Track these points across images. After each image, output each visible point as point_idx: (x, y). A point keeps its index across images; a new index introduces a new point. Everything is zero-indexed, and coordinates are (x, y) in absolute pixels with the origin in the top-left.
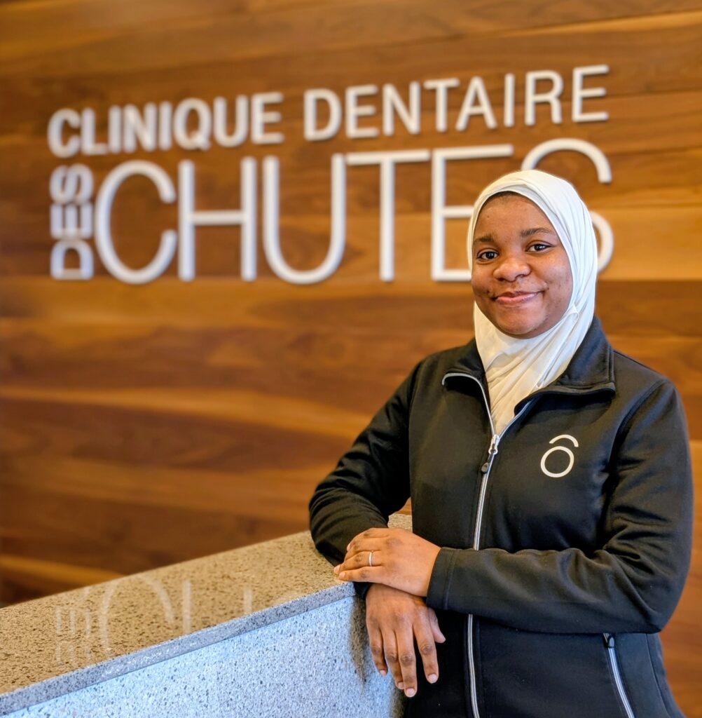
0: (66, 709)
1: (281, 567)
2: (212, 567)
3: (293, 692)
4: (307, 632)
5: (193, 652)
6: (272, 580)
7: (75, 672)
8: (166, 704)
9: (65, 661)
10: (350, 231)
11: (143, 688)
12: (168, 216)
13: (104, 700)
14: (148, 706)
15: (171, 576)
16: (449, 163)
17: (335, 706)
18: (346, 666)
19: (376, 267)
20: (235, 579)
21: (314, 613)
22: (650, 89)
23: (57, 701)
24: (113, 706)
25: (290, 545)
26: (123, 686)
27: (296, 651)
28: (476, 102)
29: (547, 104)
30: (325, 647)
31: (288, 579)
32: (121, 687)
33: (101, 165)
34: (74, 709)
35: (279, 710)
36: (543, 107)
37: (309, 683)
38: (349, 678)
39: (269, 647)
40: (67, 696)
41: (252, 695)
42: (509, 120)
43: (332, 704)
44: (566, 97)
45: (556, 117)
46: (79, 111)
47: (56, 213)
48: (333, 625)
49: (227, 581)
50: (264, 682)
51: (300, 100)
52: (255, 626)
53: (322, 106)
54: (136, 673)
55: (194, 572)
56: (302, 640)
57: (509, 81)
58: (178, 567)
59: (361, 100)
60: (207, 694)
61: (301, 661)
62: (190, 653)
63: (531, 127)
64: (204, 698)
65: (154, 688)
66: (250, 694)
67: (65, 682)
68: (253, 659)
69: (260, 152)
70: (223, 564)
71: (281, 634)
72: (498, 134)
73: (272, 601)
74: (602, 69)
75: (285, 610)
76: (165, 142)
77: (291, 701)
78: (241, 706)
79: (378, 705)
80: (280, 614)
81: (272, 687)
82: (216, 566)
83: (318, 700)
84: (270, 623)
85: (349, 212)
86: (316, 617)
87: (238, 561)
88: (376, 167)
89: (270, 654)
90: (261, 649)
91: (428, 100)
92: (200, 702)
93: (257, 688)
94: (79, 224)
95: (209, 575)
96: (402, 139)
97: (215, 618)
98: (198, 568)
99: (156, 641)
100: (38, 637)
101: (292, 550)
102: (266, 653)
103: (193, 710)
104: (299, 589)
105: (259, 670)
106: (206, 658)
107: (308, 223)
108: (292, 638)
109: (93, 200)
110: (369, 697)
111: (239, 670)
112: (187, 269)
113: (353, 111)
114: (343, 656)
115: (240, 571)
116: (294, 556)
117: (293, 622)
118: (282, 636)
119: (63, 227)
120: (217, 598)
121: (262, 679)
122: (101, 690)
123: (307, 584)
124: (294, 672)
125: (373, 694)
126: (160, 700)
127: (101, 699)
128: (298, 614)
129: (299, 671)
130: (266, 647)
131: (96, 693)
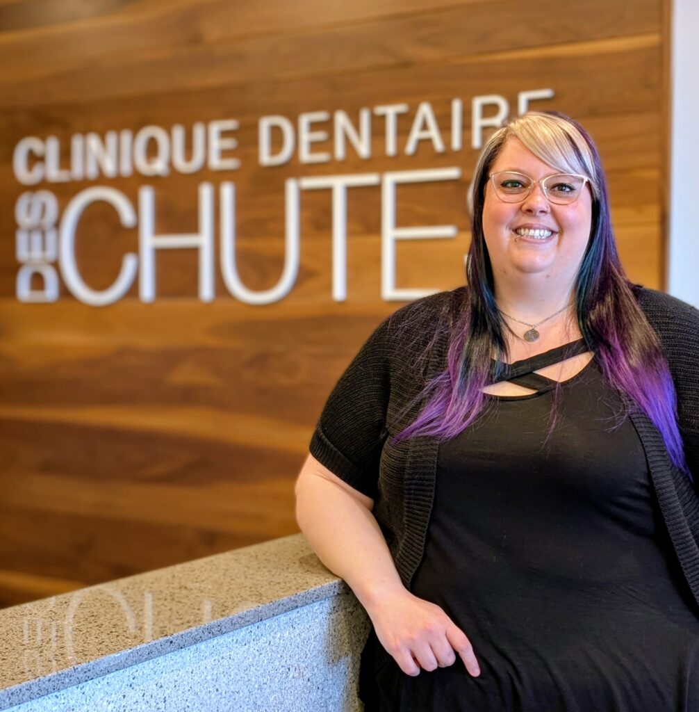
1: (237, 577)
2: (170, 578)
3: (248, 699)
4: (261, 641)
5: (151, 661)
6: (228, 591)
7: (37, 680)
8: (125, 710)
9: (28, 669)
10: (303, 253)
11: (102, 695)
12: (128, 239)
13: (65, 707)
15: (131, 587)
16: (399, 186)
18: (299, 674)
19: (329, 287)
20: (191, 589)
21: (268, 622)
22: (593, 113)
23: (19, 708)
25: (246, 557)
26: (84, 693)
27: (251, 660)
28: (425, 127)
29: (492, 127)
30: (279, 656)
31: (243, 589)
32: (81, 694)
33: (65, 192)
36: (488, 131)
37: (263, 691)
38: (302, 686)
39: (224, 655)
40: (29, 703)
41: (208, 702)
42: (456, 143)
46: (44, 140)
47: (22, 239)
48: (286, 634)
49: (184, 592)
50: (219, 690)
51: (255, 128)
53: (276, 133)
54: (96, 681)
55: (152, 583)
56: (257, 648)
57: (457, 106)
59: (314, 126)
60: (165, 701)
61: (256, 669)
62: (147, 662)
63: (478, 150)
64: (162, 705)
65: (113, 696)
66: (206, 701)
67: (27, 690)
68: (209, 668)
69: (217, 178)
70: (180, 575)
71: (236, 643)
72: (445, 158)
73: (227, 611)
74: (545, 93)
75: (239, 620)
76: (126, 169)
77: (246, 708)
80: (235, 624)
81: (228, 695)
82: (174, 577)
84: (225, 633)
85: (303, 235)
86: (270, 627)
87: (195, 572)
88: (328, 191)
89: (225, 662)
90: (217, 657)
91: (378, 125)
92: (158, 709)
93: (213, 696)
94: (44, 247)
95: (167, 585)
96: (353, 164)
97: (172, 628)
98: (156, 579)
99: (115, 650)
101: (247, 562)
102: (221, 661)
104: (253, 599)
105: (215, 678)
106: (164, 667)
107: (262, 245)
108: (247, 646)
109: (57, 225)
110: (322, 705)
111: (196, 678)
112: (147, 291)
113: (306, 137)
114: (296, 665)
115: (197, 582)
116: (249, 568)
117: (247, 632)
118: (236, 645)
119: (29, 250)
120: (175, 608)
121: (218, 687)
122: (62, 697)
123: (261, 595)
124: (249, 680)
125: (326, 702)
126: (120, 707)
127: (62, 706)
128: (253, 623)
129: (253, 679)
130: (221, 656)
131: (57, 700)
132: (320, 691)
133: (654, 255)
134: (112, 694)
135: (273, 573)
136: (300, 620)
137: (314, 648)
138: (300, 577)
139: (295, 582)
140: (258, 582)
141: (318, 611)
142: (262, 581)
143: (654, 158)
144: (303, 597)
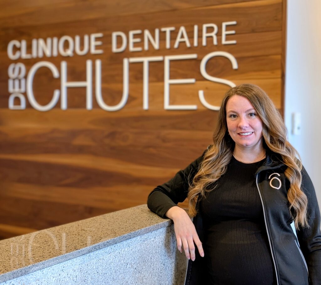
0: (21, 283)
1: (105, 226)
2: (77, 226)
3: (110, 276)
4: (116, 252)
5: (71, 260)
6: (102, 231)
7: (24, 267)
8: (60, 281)
9: (20, 263)
10: (130, 89)
11: (51, 274)
12: (56, 83)
13: (35, 279)
14: (53, 282)
15: (61, 230)
16: (171, 61)
17: (127, 282)
18: (132, 266)
19: (142, 104)
20: (87, 231)
21: (118, 244)
22: (253, 31)
23: (17, 279)
24: (39, 281)
25: (108, 217)
26: (43, 273)
27: (112, 260)
28: (182, 37)
29: (211, 37)
30: (123, 258)
31: (108, 231)
32: (42, 274)
33: (29, 63)
34: (24, 282)
35: (105, 284)
36: (210, 39)
37: (117, 273)
38: (133, 271)
39: (101, 258)
40: (21, 277)
41: (94, 277)
42: (196, 44)
43: (126, 282)
44: (219, 34)
45: (215, 42)
46: (20, 41)
47: (11, 83)
48: (126, 250)
49: (83, 232)
50: (99, 273)
51: (110, 36)
52: (95, 249)
53: (119, 39)
54: (48, 268)
55: (70, 228)
56: (114, 255)
57: (196, 28)
58: (64, 226)
59: (135, 36)
60: (76, 277)
61: (114, 264)
62: (69, 260)
63: (205, 47)
64: (75, 279)
65: (55, 274)
66: (93, 277)
67: (20, 272)
68: (94, 263)
69: (94, 58)
70: (81, 225)
71: (106, 253)
72: (191, 50)
73: (102, 240)
74: (234, 23)
75: (107, 243)
76: (55, 53)
77: (109, 280)
78: (90, 282)
79: (144, 282)
80: (105, 245)
81: (102, 275)
82: (79, 225)
83: (120, 280)
84: (101, 249)
85: (130, 82)
86: (120, 246)
87: (88, 224)
88: (142, 63)
89: (101, 261)
90: (97, 259)
91: (163, 36)
92: (74, 280)
93: (96, 275)
94: (20, 87)
95: (76, 229)
96: (152, 52)
97: (79, 246)
98: (71, 226)
99: (56, 255)
100: (8, 254)
101: (109, 219)
102: (99, 260)
103: (70, 284)
104: (113, 235)
105: (97, 267)
106: (76, 263)
107: (113, 86)
108: (110, 254)
109: (26, 77)
110: (141, 279)
111: (89, 267)
112: (64, 105)
113: (132, 40)
114: (130, 262)
115: (88, 228)
116: (110, 222)
117: (110, 248)
118: (106, 254)
119: (13, 88)
120: (80, 238)
121: (98, 271)
122: (34, 275)
123: (116, 233)
124: (111, 268)
125: (142, 278)
126: (58, 279)
127: (34, 279)
128: (113, 245)
129: (113, 268)
130: (100, 258)
131: (32, 276)
132: (140, 273)
133: (279, 91)
134: (54, 274)
135: (120, 224)
136: (132, 244)
137: (138, 255)
138: (132, 226)
139: (129, 228)
140: (114, 228)
141: (139, 240)
142: (116, 227)
143: (279, 50)
144: (133, 234)
